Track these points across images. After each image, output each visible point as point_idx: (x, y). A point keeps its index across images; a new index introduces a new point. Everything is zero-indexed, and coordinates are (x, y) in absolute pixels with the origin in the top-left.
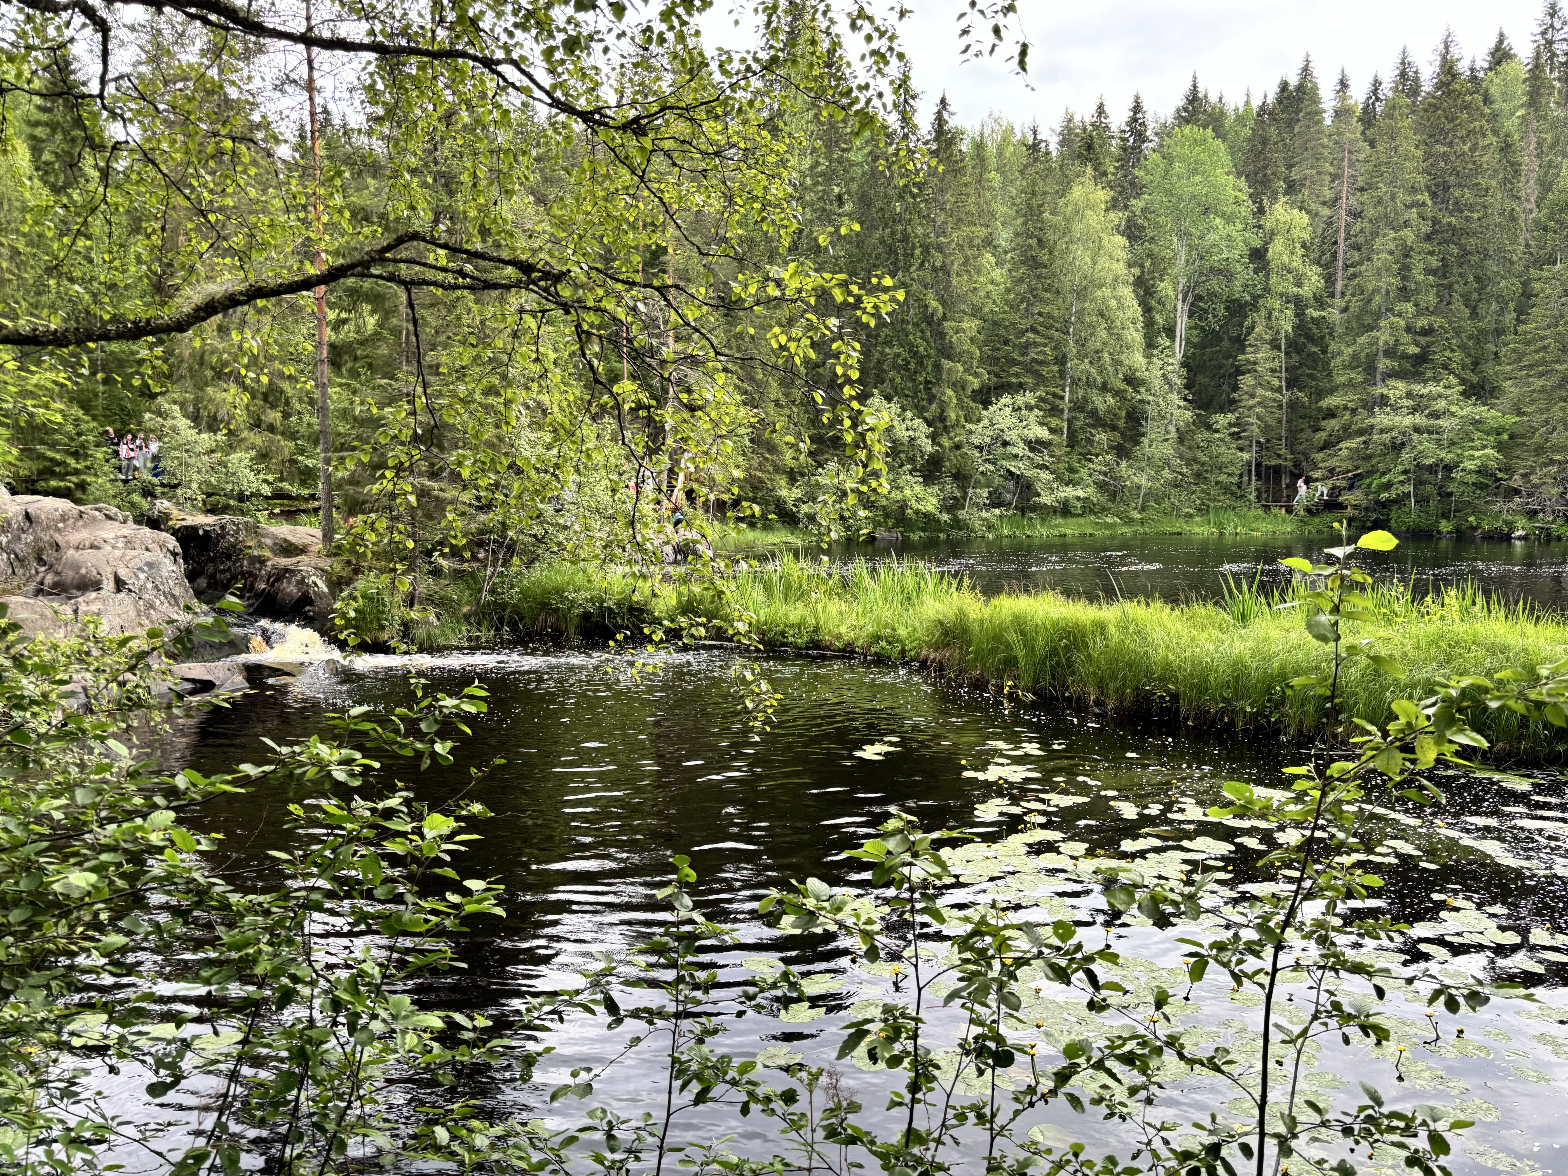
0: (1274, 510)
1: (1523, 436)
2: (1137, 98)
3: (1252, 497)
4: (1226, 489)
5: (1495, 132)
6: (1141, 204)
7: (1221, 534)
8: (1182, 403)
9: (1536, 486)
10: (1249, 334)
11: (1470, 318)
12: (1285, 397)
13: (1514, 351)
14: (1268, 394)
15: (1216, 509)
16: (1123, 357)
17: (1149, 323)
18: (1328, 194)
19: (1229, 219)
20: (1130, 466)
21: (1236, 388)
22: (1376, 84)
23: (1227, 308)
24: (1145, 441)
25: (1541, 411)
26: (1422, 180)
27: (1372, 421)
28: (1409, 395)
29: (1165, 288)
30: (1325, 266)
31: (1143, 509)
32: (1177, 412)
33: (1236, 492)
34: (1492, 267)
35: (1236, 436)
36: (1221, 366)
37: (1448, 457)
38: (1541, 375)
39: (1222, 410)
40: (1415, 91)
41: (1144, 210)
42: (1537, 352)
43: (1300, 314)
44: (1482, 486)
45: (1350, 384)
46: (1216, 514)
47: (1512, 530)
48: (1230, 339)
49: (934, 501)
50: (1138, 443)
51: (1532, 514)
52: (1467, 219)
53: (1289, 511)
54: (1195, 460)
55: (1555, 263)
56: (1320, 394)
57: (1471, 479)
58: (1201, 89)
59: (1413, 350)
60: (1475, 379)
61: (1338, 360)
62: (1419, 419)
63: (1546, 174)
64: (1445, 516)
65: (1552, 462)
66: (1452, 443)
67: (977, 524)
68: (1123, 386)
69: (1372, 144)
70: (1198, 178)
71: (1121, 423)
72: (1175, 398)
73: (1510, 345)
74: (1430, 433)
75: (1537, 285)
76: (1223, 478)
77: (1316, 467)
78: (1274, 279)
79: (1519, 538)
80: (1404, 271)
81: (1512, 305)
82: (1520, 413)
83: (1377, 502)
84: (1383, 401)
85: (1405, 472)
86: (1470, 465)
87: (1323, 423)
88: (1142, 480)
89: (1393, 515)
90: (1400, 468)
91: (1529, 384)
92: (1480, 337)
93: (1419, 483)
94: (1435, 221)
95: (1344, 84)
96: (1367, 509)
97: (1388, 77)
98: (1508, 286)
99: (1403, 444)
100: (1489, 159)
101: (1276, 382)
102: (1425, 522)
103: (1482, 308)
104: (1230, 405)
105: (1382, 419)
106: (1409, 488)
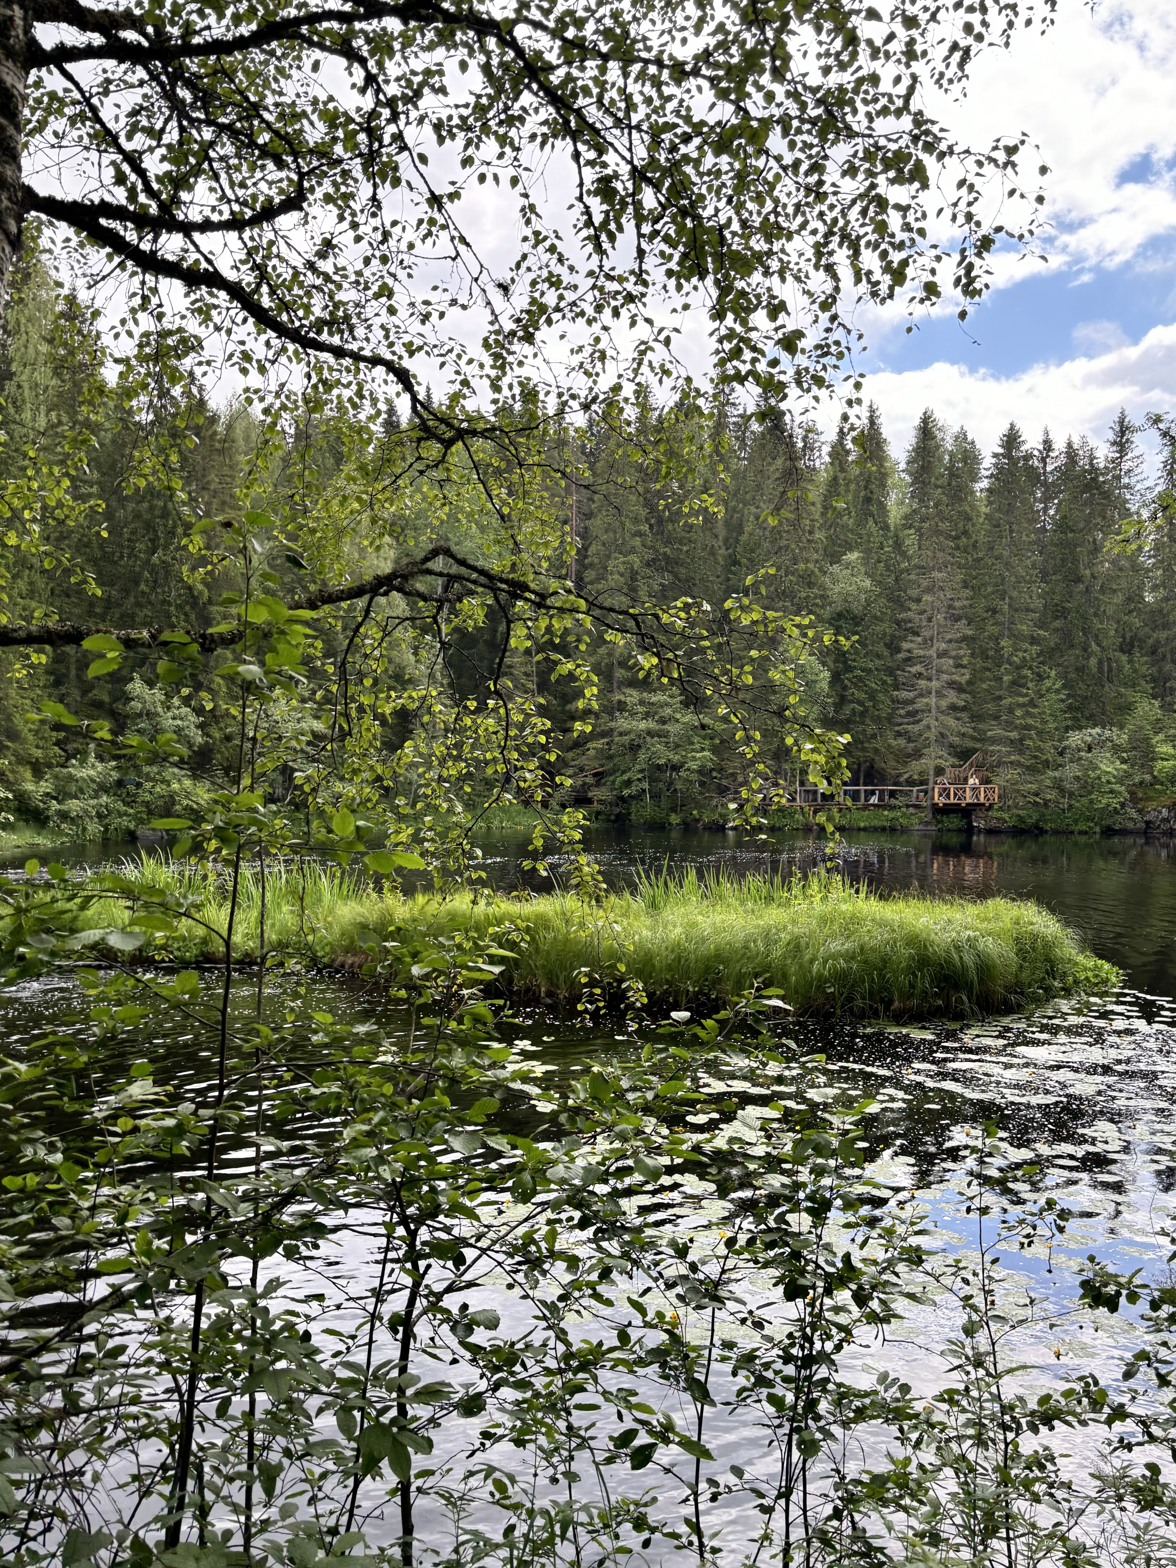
7: (488, 828)
9: (740, 784)
26: (642, 512)
27: (613, 724)
28: (642, 702)
37: (676, 758)
44: (702, 784)
47: (726, 822)
48: (486, 642)
49: (206, 796)
52: (678, 550)
53: (545, 806)
57: (694, 777)
62: (652, 725)
64: (673, 810)
66: (677, 746)
74: (660, 736)
79: (734, 828)
83: (622, 799)
84: (621, 706)
85: (642, 771)
86: (694, 765)
89: (633, 809)
90: (638, 767)
93: (652, 780)
94: (655, 551)
96: (611, 804)
99: (639, 746)
101: (530, 685)
102: (659, 816)
105: (623, 723)
106: (646, 786)
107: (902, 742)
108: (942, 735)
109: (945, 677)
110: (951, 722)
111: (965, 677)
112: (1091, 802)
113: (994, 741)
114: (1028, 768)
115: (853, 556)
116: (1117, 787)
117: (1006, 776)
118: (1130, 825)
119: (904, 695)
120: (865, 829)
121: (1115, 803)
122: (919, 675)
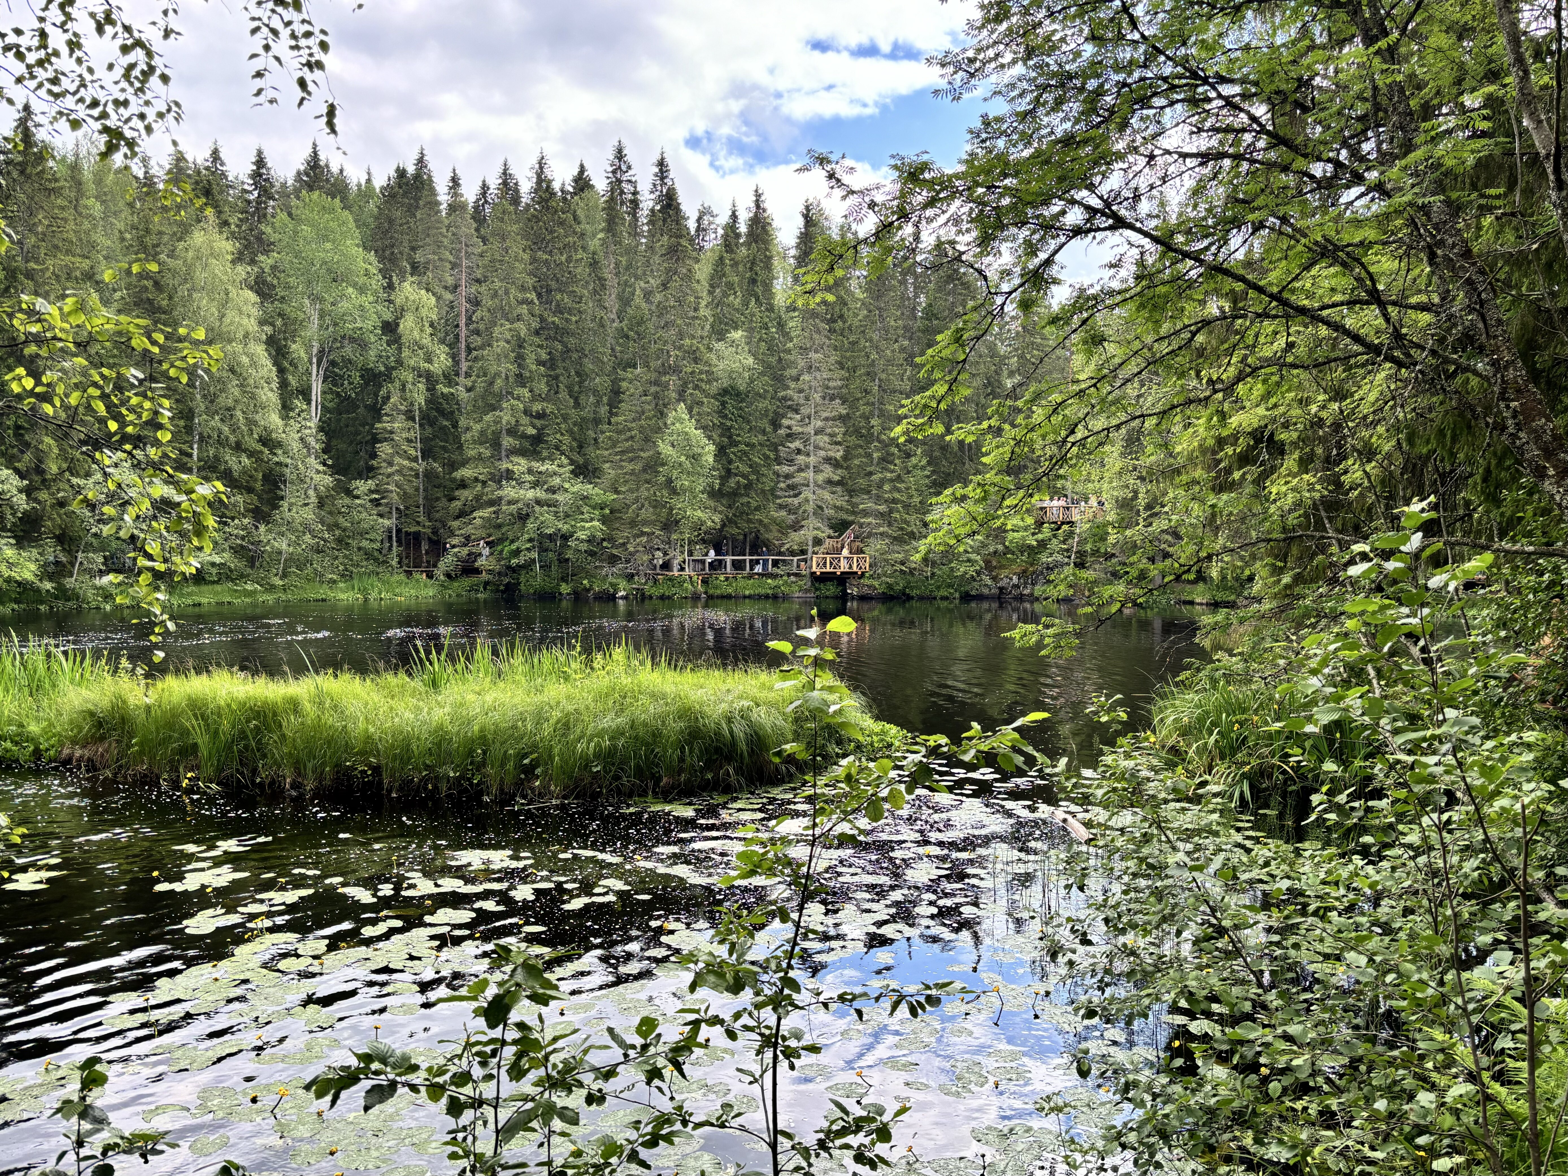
0: (416, 575)
1: (619, 511)
2: (260, 153)
3: (394, 563)
4: (368, 555)
5: (584, 248)
6: (270, 261)
7: (366, 600)
8: (321, 468)
9: (631, 554)
10: (384, 403)
11: (575, 407)
12: (421, 466)
13: (610, 438)
14: (406, 463)
15: (361, 575)
16: (258, 417)
17: (284, 384)
18: (450, 281)
19: (362, 290)
20: (269, 531)
21: (374, 456)
22: (485, 187)
23: (362, 376)
24: (285, 504)
25: (631, 491)
26: (530, 281)
27: (500, 493)
28: (530, 471)
29: (297, 349)
30: (450, 346)
31: (284, 576)
32: (317, 478)
33: (377, 558)
34: (589, 365)
35: (376, 503)
36: (357, 433)
37: (565, 528)
38: (631, 460)
39: (360, 476)
40: (516, 200)
41: (274, 268)
42: (627, 440)
43: (431, 389)
44: (592, 554)
45: (480, 458)
46: (360, 580)
47: (616, 591)
48: (366, 406)
49: (33, 567)
50: (277, 507)
51: (630, 577)
52: (567, 320)
53: (430, 576)
54: (337, 525)
55: (634, 366)
56: (453, 466)
57: (584, 547)
58: (322, 157)
59: (531, 431)
60: (581, 461)
61: (468, 435)
62: (540, 493)
63: (624, 291)
64: (564, 579)
65: (643, 534)
66: (567, 516)
67: (90, 593)
68: (259, 447)
69: (484, 240)
70: (328, 245)
71: (258, 486)
72: (312, 461)
73: (606, 434)
74: (549, 506)
75: (624, 384)
76: (365, 544)
77: (452, 534)
78: (406, 353)
79: (622, 598)
80: (520, 359)
81: (605, 399)
82: (617, 492)
83: (509, 567)
84: (509, 475)
85: (530, 540)
86: (582, 535)
87: (457, 493)
88: (283, 545)
89: (522, 579)
90: (526, 536)
91: (622, 467)
92: (582, 424)
93: (543, 550)
94: (542, 319)
95: (455, 181)
96: (499, 573)
97: (494, 183)
98: (600, 382)
99: (528, 515)
100: (582, 271)
101: (412, 452)
102: (549, 586)
103: (582, 399)
104: (369, 472)
105: (509, 491)
106: (535, 555)
107: (783, 513)
108: (821, 508)
109: (822, 453)
110: (827, 496)
111: (838, 453)
112: (952, 569)
113: (865, 513)
114: (895, 538)
115: (737, 335)
116: (973, 556)
117: (876, 546)
118: (986, 591)
119: (785, 469)
120: (749, 597)
121: (971, 571)
122: (799, 452)
